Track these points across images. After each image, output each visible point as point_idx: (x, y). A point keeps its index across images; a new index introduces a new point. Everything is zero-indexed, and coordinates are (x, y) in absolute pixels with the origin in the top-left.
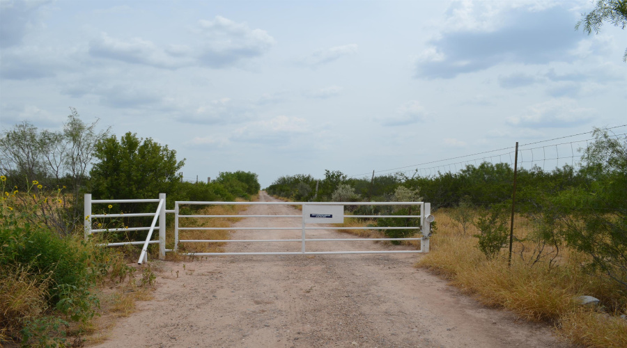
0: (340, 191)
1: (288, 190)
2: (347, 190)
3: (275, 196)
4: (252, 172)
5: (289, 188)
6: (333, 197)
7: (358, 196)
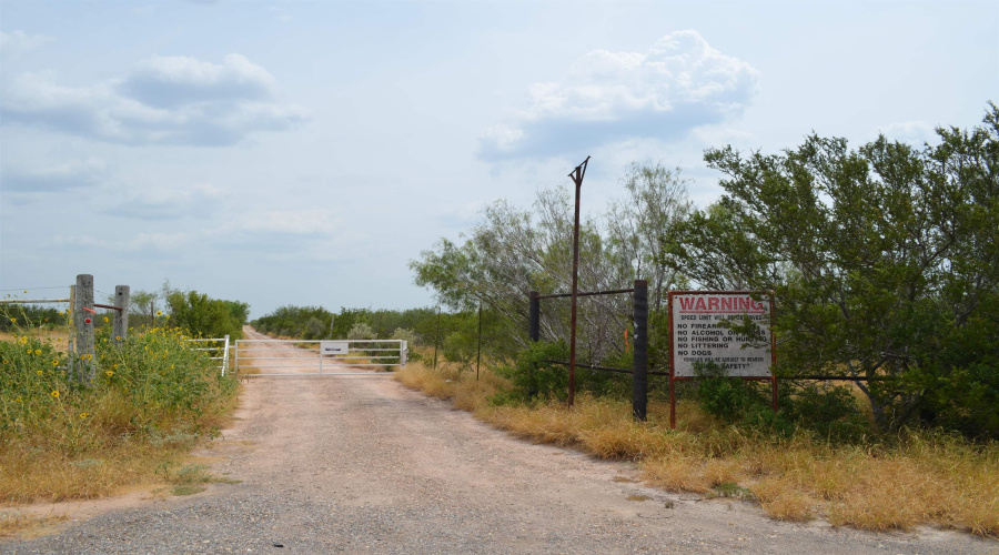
0: (356, 329)
1: (291, 327)
2: (363, 329)
3: (270, 333)
4: (242, 302)
5: (292, 323)
6: (349, 336)
7: (373, 335)
